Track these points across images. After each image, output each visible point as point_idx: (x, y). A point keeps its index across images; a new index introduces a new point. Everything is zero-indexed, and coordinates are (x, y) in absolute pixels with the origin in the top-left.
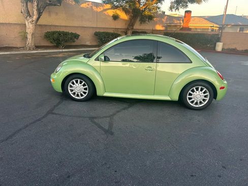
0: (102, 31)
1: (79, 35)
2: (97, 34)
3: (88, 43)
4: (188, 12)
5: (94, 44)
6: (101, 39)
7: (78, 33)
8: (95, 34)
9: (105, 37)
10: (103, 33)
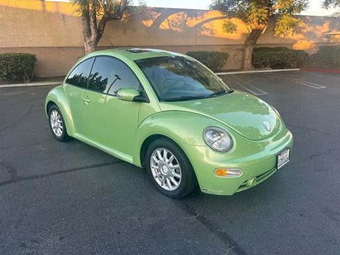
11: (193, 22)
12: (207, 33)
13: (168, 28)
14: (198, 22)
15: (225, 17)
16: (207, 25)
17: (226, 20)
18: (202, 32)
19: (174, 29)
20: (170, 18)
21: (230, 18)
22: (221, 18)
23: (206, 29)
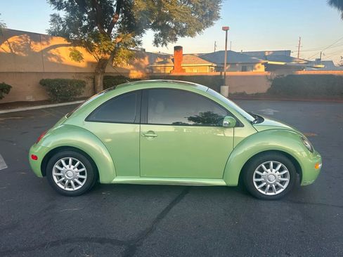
0: (53, 77)
1: (10, 87)
2: (44, 83)
3: (30, 98)
4: (178, 49)
5: (41, 98)
6: (53, 91)
7: (8, 82)
8: (41, 83)
9: (59, 88)
10: (55, 80)
11: (38, 47)
12: (54, 60)
13: (9, 51)
14: (43, 48)
15: (70, 45)
16: (53, 51)
17: (72, 47)
18: (49, 59)
19: (17, 53)
20: (10, 40)
21: (75, 46)
22: (67, 45)
23: (53, 56)
